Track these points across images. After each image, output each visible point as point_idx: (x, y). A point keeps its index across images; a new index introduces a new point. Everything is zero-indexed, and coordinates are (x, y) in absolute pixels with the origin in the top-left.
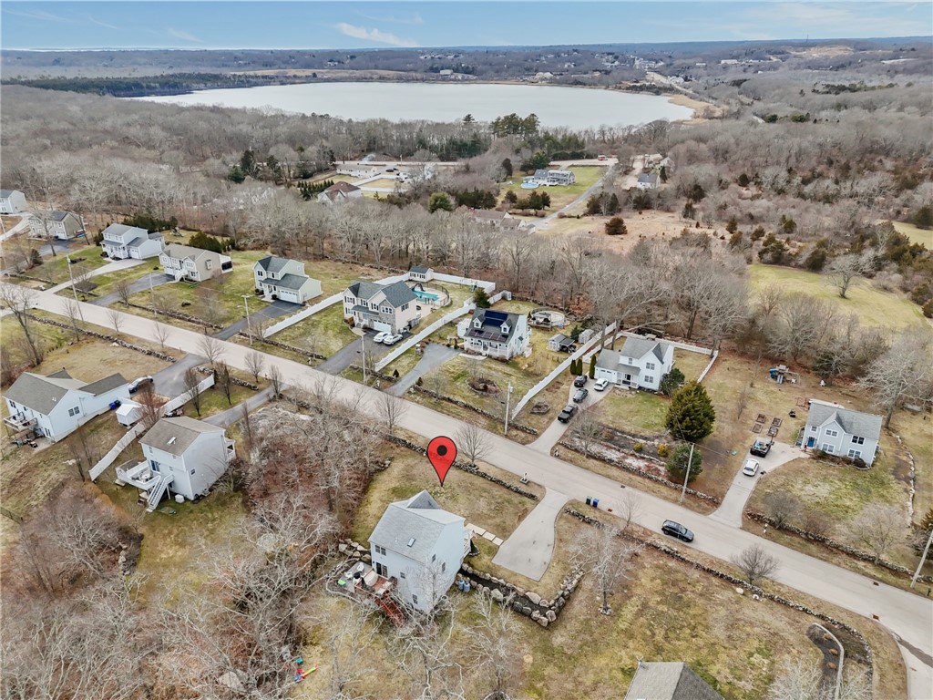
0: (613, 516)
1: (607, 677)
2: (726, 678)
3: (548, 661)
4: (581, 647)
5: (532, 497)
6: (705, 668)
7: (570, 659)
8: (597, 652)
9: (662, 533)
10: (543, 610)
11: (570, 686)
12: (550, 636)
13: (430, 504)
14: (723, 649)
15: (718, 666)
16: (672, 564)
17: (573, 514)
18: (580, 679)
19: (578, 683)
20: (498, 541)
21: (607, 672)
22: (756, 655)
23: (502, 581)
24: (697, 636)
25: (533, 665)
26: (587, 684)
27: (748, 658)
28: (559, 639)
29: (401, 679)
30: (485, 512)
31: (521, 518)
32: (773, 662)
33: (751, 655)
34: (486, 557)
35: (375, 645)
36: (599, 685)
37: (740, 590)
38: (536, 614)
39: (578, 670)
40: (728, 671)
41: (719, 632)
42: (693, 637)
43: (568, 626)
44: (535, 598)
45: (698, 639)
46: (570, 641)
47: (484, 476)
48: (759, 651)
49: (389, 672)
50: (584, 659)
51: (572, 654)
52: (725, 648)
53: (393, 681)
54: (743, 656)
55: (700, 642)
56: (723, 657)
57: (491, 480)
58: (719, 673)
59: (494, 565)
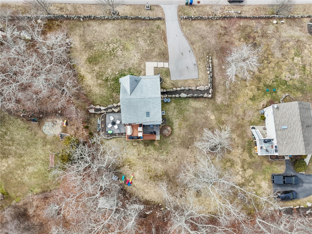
0: (202, 6)
1: (246, 106)
2: (289, 77)
3: (221, 113)
4: (229, 98)
5: (159, 19)
6: (280, 77)
7: (228, 107)
8: (237, 97)
9: (228, 4)
10: (207, 91)
11: (235, 120)
12: (214, 100)
13: (136, 81)
14: (282, 63)
15: (284, 73)
16: (242, 23)
17: (186, 19)
18: (237, 114)
19: (237, 116)
20: (166, 65)
21: (245, 104)
22: (295, 58)
23: (182, 88)
24: (270, 62)
25: (216, 119)
26: (241, 114)
27: (293, 61)
28: (219, 99)
29: (171, 160)
30: (147, 48)
31: (165, 40)
32: (302, 57)
33: (293, 59)
34: (168, 79)
35: (150, 152)
36: (245, 112)
37: (275, 22)
38: (206, 95)
39: (234, 110)
40: (288, 73)
41: (278, 54)
42: (269, 63)
43: (219, 91)
44: (202, 88)
45: (271, 63)
46: (224, 98)
47: (126, 18)
48: (296, 55)
49: (165, 160)
50: (233, 103)
51: (228, 104)
52: (283, 61)
53: (169, 162)
54: (291, 61)
55: (272, 65)
56: (284, 67)
57: (132, 19)
58: (285, 77)
59: (173, 81)
